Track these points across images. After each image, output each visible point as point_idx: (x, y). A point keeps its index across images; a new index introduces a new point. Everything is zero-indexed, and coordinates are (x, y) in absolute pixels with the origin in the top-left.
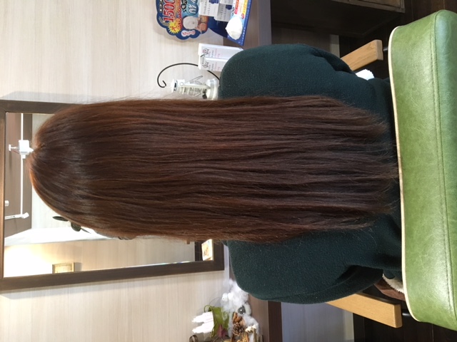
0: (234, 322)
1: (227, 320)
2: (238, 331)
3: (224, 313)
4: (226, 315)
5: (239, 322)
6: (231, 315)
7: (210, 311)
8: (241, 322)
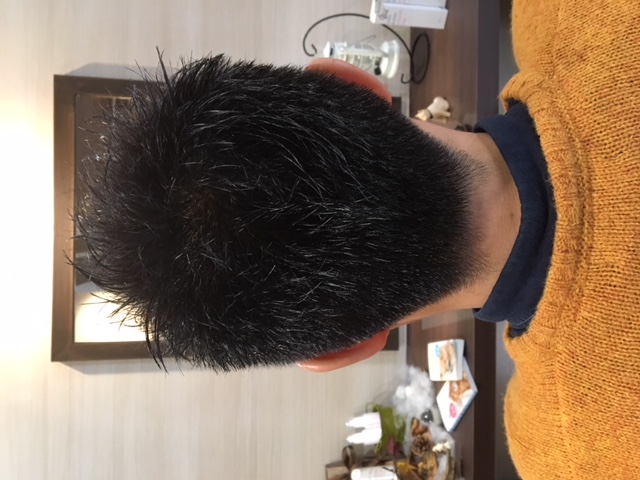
0: (414, 433)
1: (403, 429)
2: (421, 448)
3: (398, 417)
4: (401, 421)
5: (421, 433)
6: (408, 422)
7: (375, 410)
8: (425, 435)
